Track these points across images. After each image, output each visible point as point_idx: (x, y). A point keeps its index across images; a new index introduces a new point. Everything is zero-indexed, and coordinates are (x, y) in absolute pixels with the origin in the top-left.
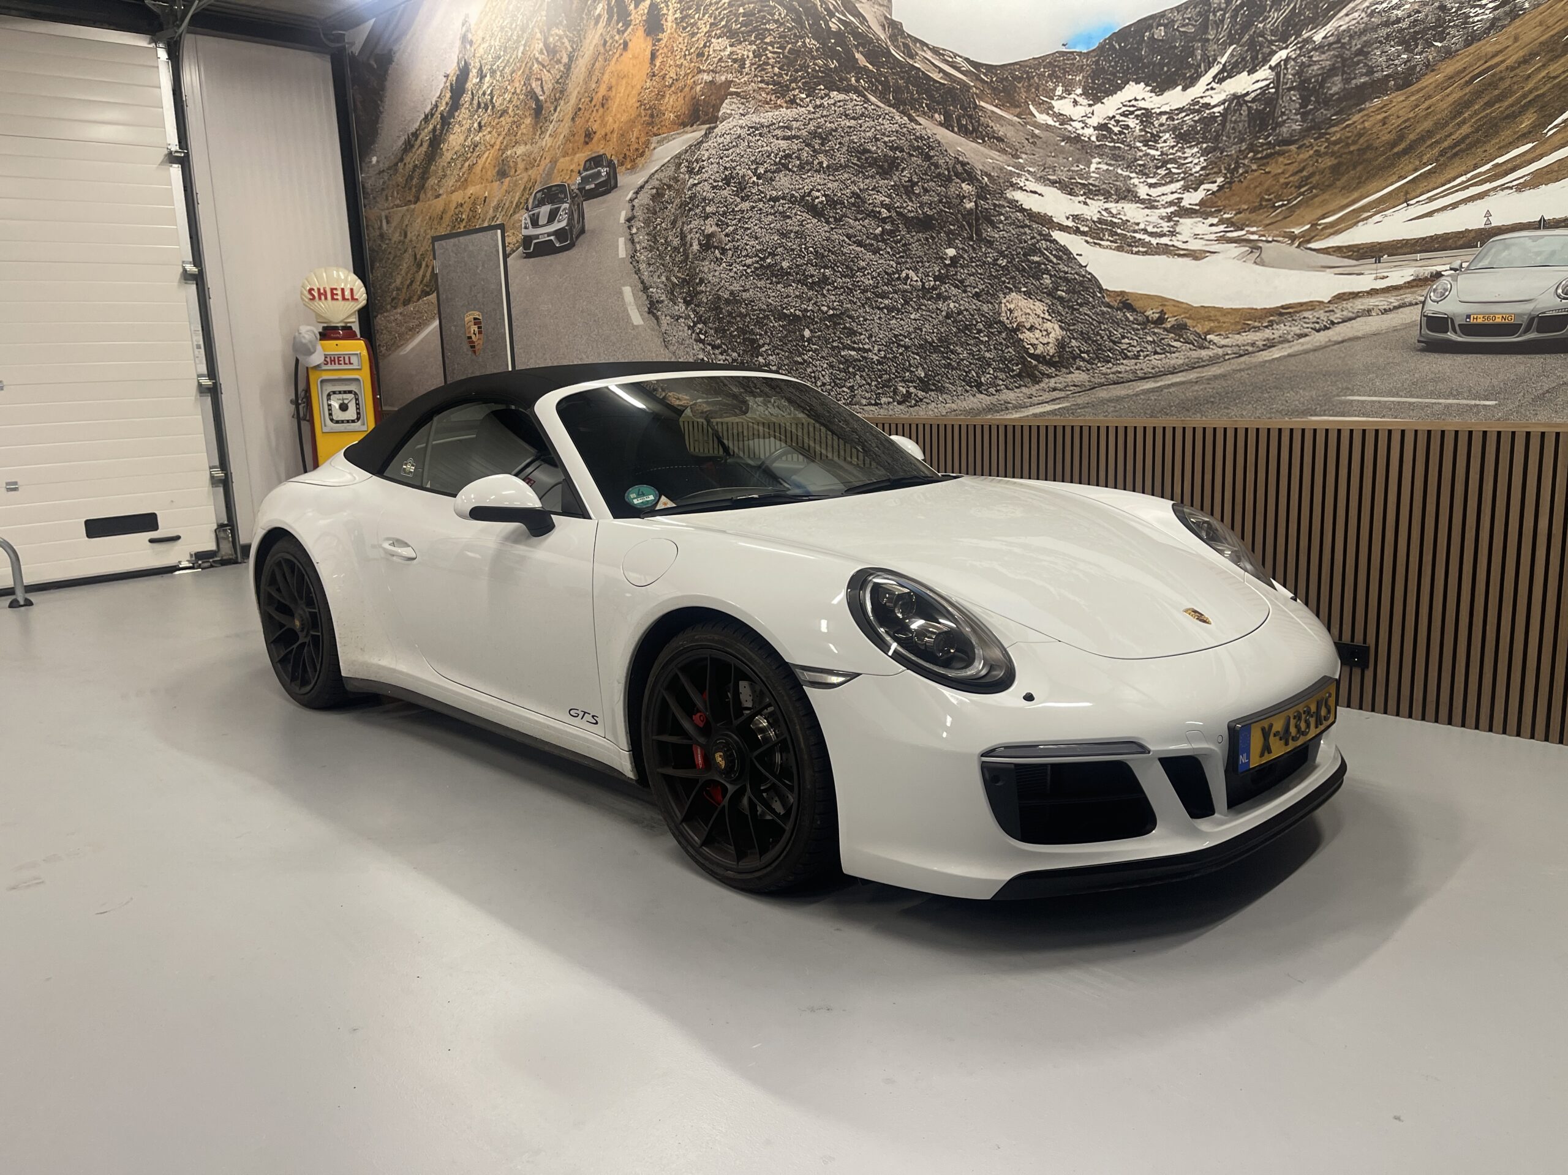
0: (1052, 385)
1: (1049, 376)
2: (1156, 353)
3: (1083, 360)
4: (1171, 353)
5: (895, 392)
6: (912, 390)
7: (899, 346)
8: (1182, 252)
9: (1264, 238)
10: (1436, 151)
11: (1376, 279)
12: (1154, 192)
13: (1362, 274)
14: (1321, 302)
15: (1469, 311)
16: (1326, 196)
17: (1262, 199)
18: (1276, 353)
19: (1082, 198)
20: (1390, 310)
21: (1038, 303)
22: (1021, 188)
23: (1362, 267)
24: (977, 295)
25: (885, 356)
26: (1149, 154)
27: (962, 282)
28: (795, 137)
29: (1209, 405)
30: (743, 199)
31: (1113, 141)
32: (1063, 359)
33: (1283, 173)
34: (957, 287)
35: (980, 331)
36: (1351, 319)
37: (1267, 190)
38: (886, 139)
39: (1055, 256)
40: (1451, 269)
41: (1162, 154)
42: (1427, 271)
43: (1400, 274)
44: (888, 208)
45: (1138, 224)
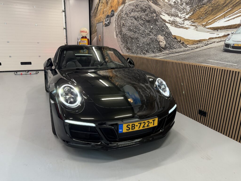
0: (163, 53)
1: (163, 51)
2: (179, 48)
3: (168, 48)
4: (181, 48)
5: (143, 52)
6: (145, 52)
7: (144, 44)
8: (185, 28)
9: (198, 25)
10: (232, 5)
11: (217, 35)
12: (181, 15)
13: (214, 34)
14: (206, 39)
15: (234, 43)
16: (210, 16)
17: (199, 17)
18: (198, 50)
19: (170, 17)
20: (219, 42)
21: (163, 37)
22: (162, 15)
23: (214, 32)
24: (155, 35)
25: (142, 46)
26: (181, 8)
27: (153, 32)
28: (134, 6)
29: (186, 59)
30: (128, 17)
31: (176, 5)
32: (165, 48)
33: (203, 11)
34: (152, 33)
35: (154, 42)
36: (211, 43)
37: (200, 15)
38: (145, 6)
39: (166, 28)
40: (232, 33)
41: (183, 7)
42: (226, 34)
43: (222, 33)
44: (144, 18)
45: (178, 22)
